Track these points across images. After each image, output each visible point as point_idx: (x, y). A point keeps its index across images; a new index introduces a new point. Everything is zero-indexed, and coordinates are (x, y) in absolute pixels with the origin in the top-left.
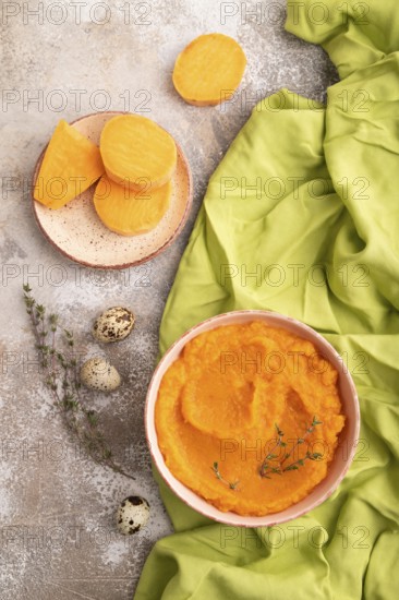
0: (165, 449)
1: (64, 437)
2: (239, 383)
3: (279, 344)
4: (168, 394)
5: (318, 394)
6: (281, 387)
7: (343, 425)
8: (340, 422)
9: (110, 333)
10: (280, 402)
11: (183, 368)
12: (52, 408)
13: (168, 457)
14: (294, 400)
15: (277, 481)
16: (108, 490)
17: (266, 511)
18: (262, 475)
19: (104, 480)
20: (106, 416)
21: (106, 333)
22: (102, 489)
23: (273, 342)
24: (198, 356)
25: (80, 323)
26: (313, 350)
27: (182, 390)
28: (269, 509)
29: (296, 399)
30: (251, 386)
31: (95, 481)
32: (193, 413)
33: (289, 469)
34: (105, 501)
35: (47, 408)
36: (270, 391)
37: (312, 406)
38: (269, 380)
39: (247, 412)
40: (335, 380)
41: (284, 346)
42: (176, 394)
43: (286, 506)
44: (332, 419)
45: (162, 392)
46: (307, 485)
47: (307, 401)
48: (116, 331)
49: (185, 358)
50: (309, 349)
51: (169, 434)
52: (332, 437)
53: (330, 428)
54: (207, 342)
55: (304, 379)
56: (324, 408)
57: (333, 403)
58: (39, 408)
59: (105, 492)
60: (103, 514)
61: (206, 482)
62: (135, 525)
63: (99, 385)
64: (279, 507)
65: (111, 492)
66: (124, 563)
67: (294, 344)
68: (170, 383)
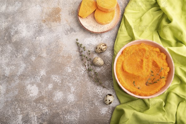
0: (119, 78)
2: (139, 60)
3: (149, 49)
4: (119, 63)
5: (162, 62)
6: (151, 60)
7: (169, 70)
8: (168, 69)
9: (101, 49)
10: (150, 64)
11: (123, 56)
12: (85, 72)
13: (120, 81)
14: (155, 64)
15: (152, 86)
16: (101, 93)
17: (149, 94)
18: (147, 85)
19: (100, 91)
20: (100, 73)
21: (100, 50)
22: (100, 93)
23: (148, 48)
25: (91, 49)
26: (159, 50)
27: (123, 63)
28: (150, 93)
29: (155, 63)
30: (142, 61)
31: (97, 91)
32: (127, 68)
33: (154, 83)
34: (100, 96)
35: (83, 72)
36: (148, 62)
37: (160, 65)
38: (147, 59)
39: (142, 67)
40: (166, 58)
41: (151, 49)
42: (121, 63)
43: (155, 93)
44: (166, 68)
45: (117, 63)
46: (160, 87)
47: (158, 64)
48: (102, 49)
50: (158, 50)
51: (120, 74)
52: (167, 74)
53: (165, 70)
54: (129, 49)
55: (157, 58)
56: (163, 65)
57: (166, 64)
58: (81, 72)
59: (100, 94)
60: (100, 100)
61: (131, 87)
62: (110, 101)
63: (98, 64)
64: (153, 93)
65: (102, 94)
66: (107, 114)
67: (153, 49)
68: (120, 60)
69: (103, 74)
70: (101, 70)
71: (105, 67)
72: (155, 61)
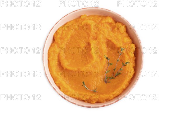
0: (59, 84)
2: (83, 45)
3: (96, 22)
4: (53, 59)
5: (120, 38)
6: (102, 40)
8: (133, 47)
10: (104, 47)
11: (56, 46)
13: (61, 87)
14: (110, 45)
15: (114, 82)
17: (112, 96)
18: (106, 82)
23: (93, 21)
24: (61, 38)
26: (111, 19)
28: (114, 95)
29: (111, 43)
30: (89, 44)
32: (66, 64)
33: (117, 75)
36: (98, 43)
37: (119, 44)
38: (96, 39)
40: (125, 30)
41: (98, 22)
42: (56, 58)
43: (121, 92)
44: (129, 46)
45: (50, 59)
46: (128, 79)
49: (56, 41)
51: (58, 77)
52: (132, 55)
54: (63, 30)
55: (111, 34)
57: (127, 40)
61: (81, 93)
64: (118, 93)
67: (102, 20)
68: (52, 54)
72: (110, 39)
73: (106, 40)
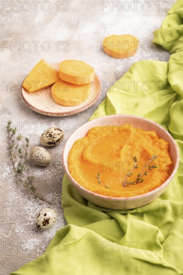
1: (13, 187)
2: (115, 147)
5: (158, 151)
9: (50, 135)
11: (87, 139)
12: (10, 174)
14: (145, 155)
15: (133, 187)
16: (33, 213)
18: (124, 186)
20: (39, 180)
21: (48, 135)
22: (30, 212)
24: (95, 134)
25: (33, 141)
26: (156, 134)
29: (146, 153)
32: (89, 156)
34: (30, 218)
35: (7, 174)
36: (132, 149)
38: (131, 145)
47: (151, 152)
48: (53, 134)
50: (154, 134)
55: (151, 146)
57: (165, 154)
58: (3, 173)
59: (31, 214)
60: (28, 224)
61: (92, 184)
62: (47, 217)
63: (39, 155)
65: (35, 214)
69: (45, 181)
70: (44, 175)
71: (52, 171)
73: (141, 150)
